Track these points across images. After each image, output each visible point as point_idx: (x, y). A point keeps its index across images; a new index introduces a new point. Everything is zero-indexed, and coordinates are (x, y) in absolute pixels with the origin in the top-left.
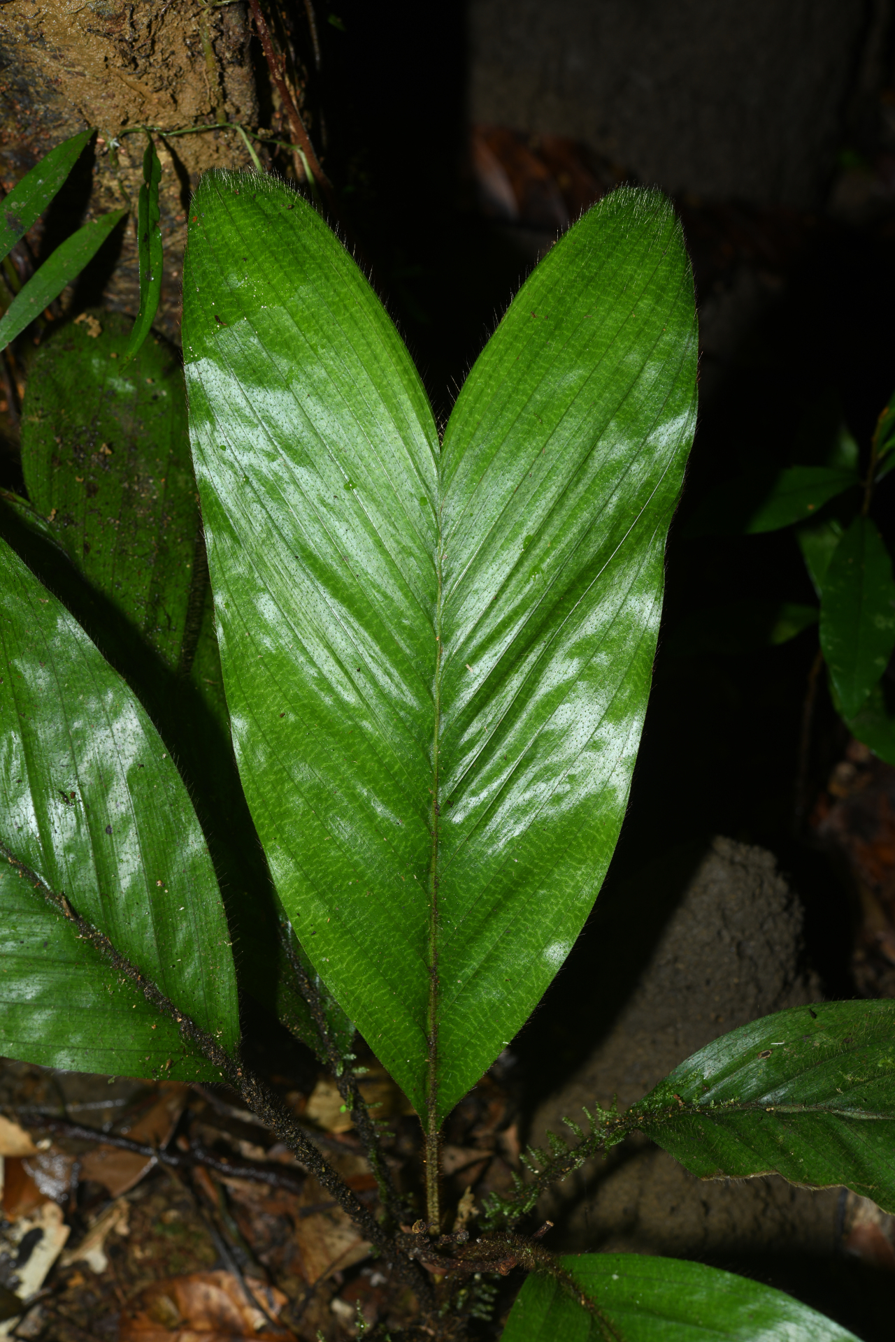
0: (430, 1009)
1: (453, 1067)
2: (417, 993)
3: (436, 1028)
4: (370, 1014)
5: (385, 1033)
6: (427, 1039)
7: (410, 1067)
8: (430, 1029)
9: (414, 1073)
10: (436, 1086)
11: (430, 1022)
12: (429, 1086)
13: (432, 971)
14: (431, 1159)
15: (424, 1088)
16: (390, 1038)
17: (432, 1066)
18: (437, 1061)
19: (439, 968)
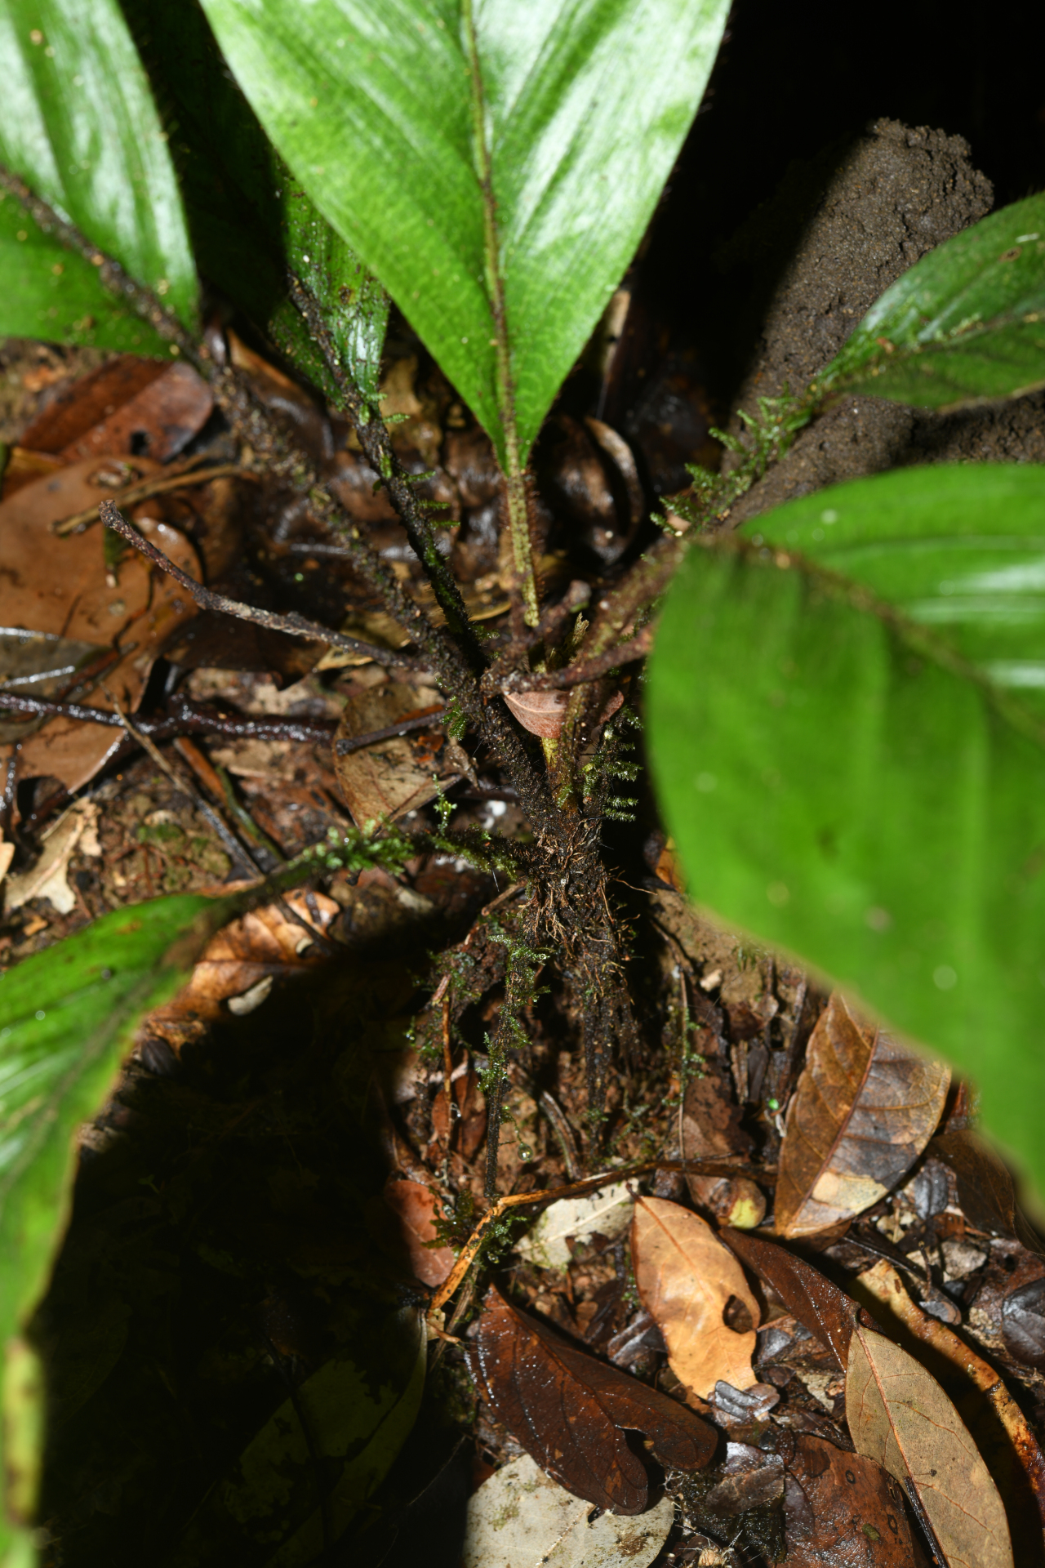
0: (488, 252)
1: (535, 347)
2: (465, 223)
3: (501, 283)
4: (398, 258)
5: (425, 290)
6: (489, 304)
7: (469, 352)
8: (492, 287)
9: (477, 362)
10: (512, 386)
11: (489, 273)
12: (501, 389)
13: (485, 186)
14: (518, 522)
15: (494, 393)
16: (433, 299)
17: (502, 351)
18: (508, 341)
19: (496, 179)
